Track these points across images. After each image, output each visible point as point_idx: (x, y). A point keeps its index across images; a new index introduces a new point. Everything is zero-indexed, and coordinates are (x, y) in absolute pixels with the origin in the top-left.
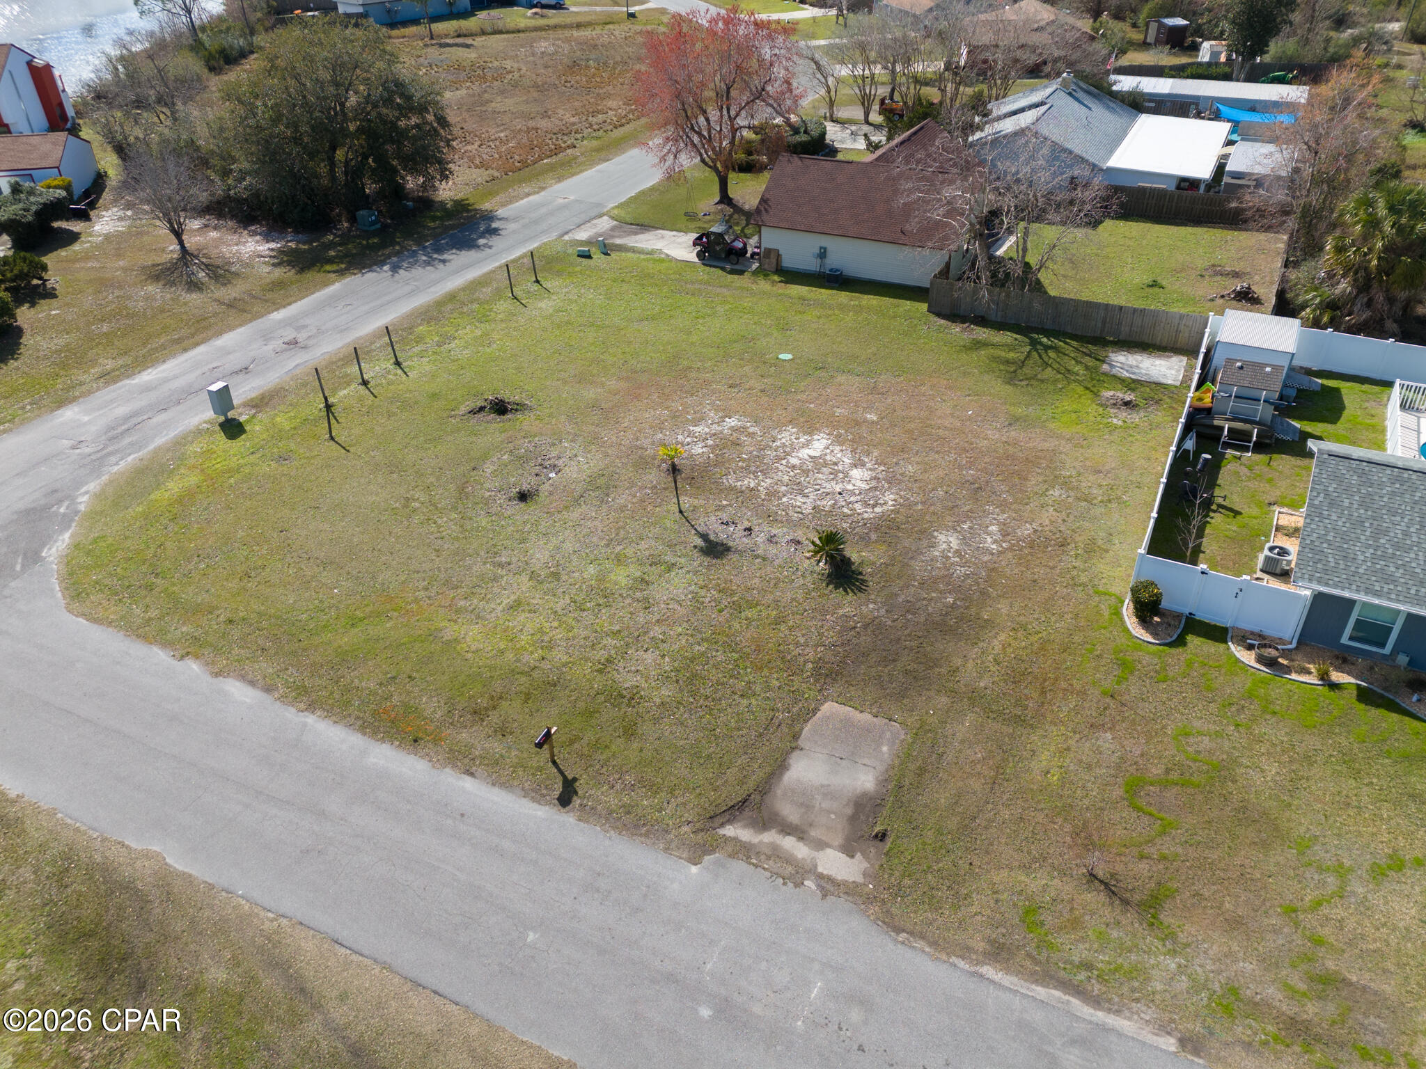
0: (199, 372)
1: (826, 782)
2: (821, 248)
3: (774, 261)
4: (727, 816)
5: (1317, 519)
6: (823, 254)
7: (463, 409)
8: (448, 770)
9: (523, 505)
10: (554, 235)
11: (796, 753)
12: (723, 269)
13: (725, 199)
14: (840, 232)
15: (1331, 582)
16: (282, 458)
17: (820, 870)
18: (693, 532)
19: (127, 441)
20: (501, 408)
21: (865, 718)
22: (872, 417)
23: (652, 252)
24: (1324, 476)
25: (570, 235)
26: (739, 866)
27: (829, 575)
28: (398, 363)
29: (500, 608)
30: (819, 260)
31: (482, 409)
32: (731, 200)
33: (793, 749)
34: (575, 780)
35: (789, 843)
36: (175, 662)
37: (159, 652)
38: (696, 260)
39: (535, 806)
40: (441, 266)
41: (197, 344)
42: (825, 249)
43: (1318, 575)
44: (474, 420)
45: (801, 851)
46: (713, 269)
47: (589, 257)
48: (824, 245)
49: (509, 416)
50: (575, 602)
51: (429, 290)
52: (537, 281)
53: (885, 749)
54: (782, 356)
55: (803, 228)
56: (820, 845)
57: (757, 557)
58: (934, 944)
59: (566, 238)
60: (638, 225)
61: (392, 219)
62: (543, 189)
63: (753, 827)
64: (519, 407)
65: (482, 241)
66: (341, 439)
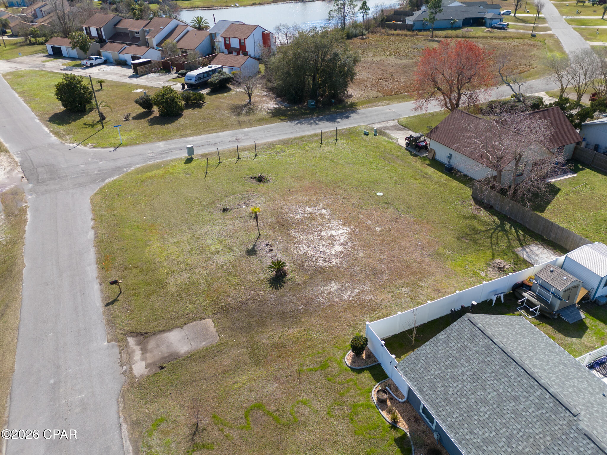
0: (204, 141)
1: (173, 343)
2: (450, 155)
3: (433, 155)
4: (136, 334)
5: (433, 345)
7: (251, 176)
9: (221, 213)
10: (367, 123)
11: (179, 329)
15: (409, 375)
16: (188, 174)
17: (133, 366)
18: (254, 243)
19: (162, 156)
20: (260, 180)
21: (213, 330)
22: (378, 229)
23: (394, 139)
24: (456, 328)
25: (373, 125)
26: (116, 350)
29: (172, 241)
30: (448, 159)
31: (255, 178)
33: (180, 327)
34: (118, 300)
35: (138, 353)
36: (90, 220)
38: (405, 146)
40: (314, 126)
41: (215, 133)
42: (452, 156)
43: (407, 369)
44: (249, 181)
45: (137, 357)
46: (409, 152)
47: (367, 135)
49: (260, 183)
50: (191, 249)
52: (337, 139)
53: (204, 343)
54: (378, 193)
55: (444, 143)
56: (144, 359)
57: (260, 260)
58: (125, 408)
59: (370, 126)
60: (405, 127)
61: (322, 105)
62: (388, 104)
63: (137, 342)
64: (266, 181)
65: (339, 120)
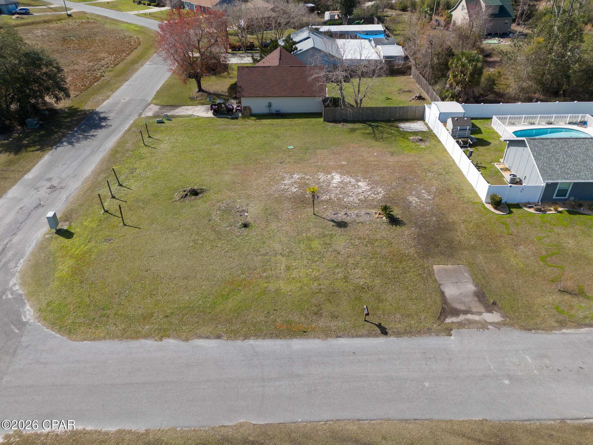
0: (14, 212)
1: (460, 292)
2: (269, 103)
3: (249, 111)
4: (443, 316)
5: (538, 160)
6: (270, 105)
7: (176, 197)
8: (329, 339)
9: (247, 229)
10: (136, 117)
11: (441, 287)
12: (228, 118)
13: (200, 90)
14: (277, 95)
15: (553, 179)
16: (108, 240)
17: (488, 321)
18: (326, 220)
20: (195, 193)
21: (449, 267)
22: (344, 163)
23: (189, 116)
24: (532, 146)
25: (143, 115)
26: (464, 331)
27: (390, 222)
28: (120, 185)
29: (282, 271)
30: (268, 108)
31: (186, 195)
32: (203, 90)
33: (439, 285)
34: (380, 324)
35: (469, 316)
36: (159, 343)
37: (146, 341)
38: (215, 116)
39: (377, 339)
40: (94, 138)
42: (271, 103)
43: (549, 177)
44: (187, 200)
45: (476, 318)
46: (224, 119)
47: (163, 122)
48: (270, 101)
49: (200, 195)
50: (309, 259)
51: (101, 149)
52: (150, 137)
53: (466, 274)
54: (289, 147)
55: (260, 95)
56: (480, 313)
57: (359, 223)
58: (543, 330)
60: (170, 106)
62: (108, 96)
63: (454, 316)
64: (202, 191)
65: (103, 124)
66: (130, 224)
